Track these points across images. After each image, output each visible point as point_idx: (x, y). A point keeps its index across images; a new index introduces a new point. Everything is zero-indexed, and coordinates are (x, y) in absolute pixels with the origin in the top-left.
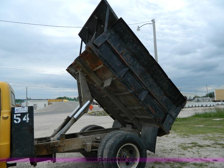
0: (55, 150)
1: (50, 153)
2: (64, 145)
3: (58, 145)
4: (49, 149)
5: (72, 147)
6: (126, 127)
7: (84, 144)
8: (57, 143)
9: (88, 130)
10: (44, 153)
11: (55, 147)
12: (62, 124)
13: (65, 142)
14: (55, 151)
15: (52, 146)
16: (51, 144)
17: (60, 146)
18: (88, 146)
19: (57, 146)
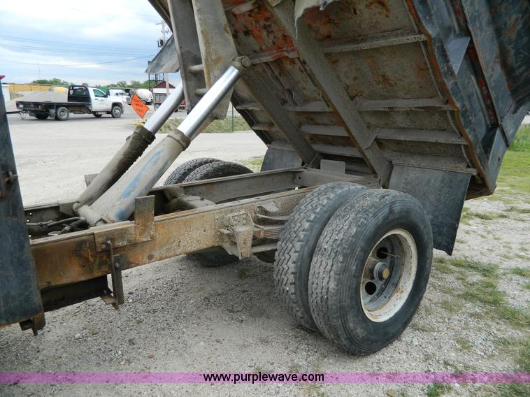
0: (117, 260)
1: (97, 274)
2: (153, 238)
3: (129, 241)
4: (91, 260)
5: (182, 244)
6: (319, 168)
7: (226, 232)
8: (122, 233)
9: (202, 178)
10: (73, 274)
11: (117, 249)
12: (121, 157)
13: (153, 227)
14: (117, 265)
15: (104, 246)
16: (99, 240)
17: (134, 245)
18: (240, 240)
19: (125, 243)
